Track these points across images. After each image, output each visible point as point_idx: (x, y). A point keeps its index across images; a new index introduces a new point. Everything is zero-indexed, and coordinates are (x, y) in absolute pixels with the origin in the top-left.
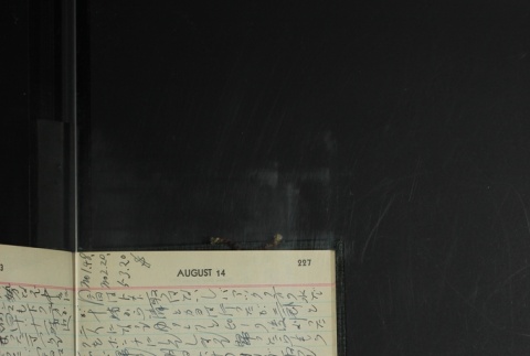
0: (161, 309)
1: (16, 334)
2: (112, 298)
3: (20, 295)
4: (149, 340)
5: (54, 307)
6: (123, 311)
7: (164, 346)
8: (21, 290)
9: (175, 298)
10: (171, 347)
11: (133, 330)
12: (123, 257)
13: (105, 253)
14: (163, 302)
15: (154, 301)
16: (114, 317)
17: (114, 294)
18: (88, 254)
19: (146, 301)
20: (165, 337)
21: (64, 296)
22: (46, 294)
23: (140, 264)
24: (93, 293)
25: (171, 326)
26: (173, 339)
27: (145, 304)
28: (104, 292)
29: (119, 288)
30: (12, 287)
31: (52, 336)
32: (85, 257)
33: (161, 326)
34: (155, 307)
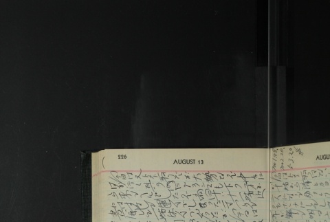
0: (308, 182)
1: (215, 201)
2: (286, 177)
3: (218, 178)
4: (301, 203)
5: (248, 184)
6: (290, 184)
7: (309, 208)
8: (218, 175)
9: (315, 175)
10: (312, 208)
11: (294, 197)
12: (291, 149)
13: (282, 147)
14: (309, 178)
15: (304, 177)
16: (286, 189)
17: (286, 174)
18: (275, 149)
19: (301, 178)
20: (309, 202)
21: (258, 177)
22: (241, 176)
23: (298, 153)
24: (277, 174)
25: (313, 194)
26: (313, 203)
27: (300, 179)
28: (281, 173)
29: (288, 170)
30: (211, 173)
31: (248, 202)
32: (275, 151)
33: (308, 194)
34: (305, 181)
